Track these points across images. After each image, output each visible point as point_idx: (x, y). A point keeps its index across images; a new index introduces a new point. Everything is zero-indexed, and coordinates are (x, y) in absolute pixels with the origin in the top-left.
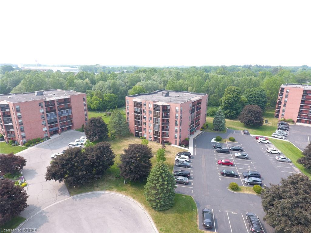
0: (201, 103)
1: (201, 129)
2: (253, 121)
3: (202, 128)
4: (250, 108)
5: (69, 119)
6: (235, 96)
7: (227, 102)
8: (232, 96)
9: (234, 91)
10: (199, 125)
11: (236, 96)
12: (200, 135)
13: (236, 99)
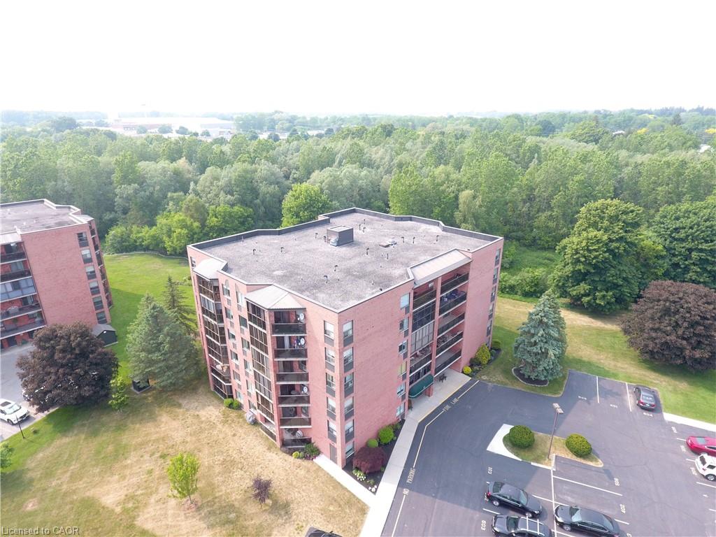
0: (466, 277)
1: (469, 370)
2: (682, 349)
3: (474, 363)
4: (671, 298)
5: (32, 308)
6: (614, 237)
7: (583, 259)
8: (605, 238)
9: (614, 219)
10: (459, 354)
11: (621, 239)
12: (456, 400)
13: (618, 248)
